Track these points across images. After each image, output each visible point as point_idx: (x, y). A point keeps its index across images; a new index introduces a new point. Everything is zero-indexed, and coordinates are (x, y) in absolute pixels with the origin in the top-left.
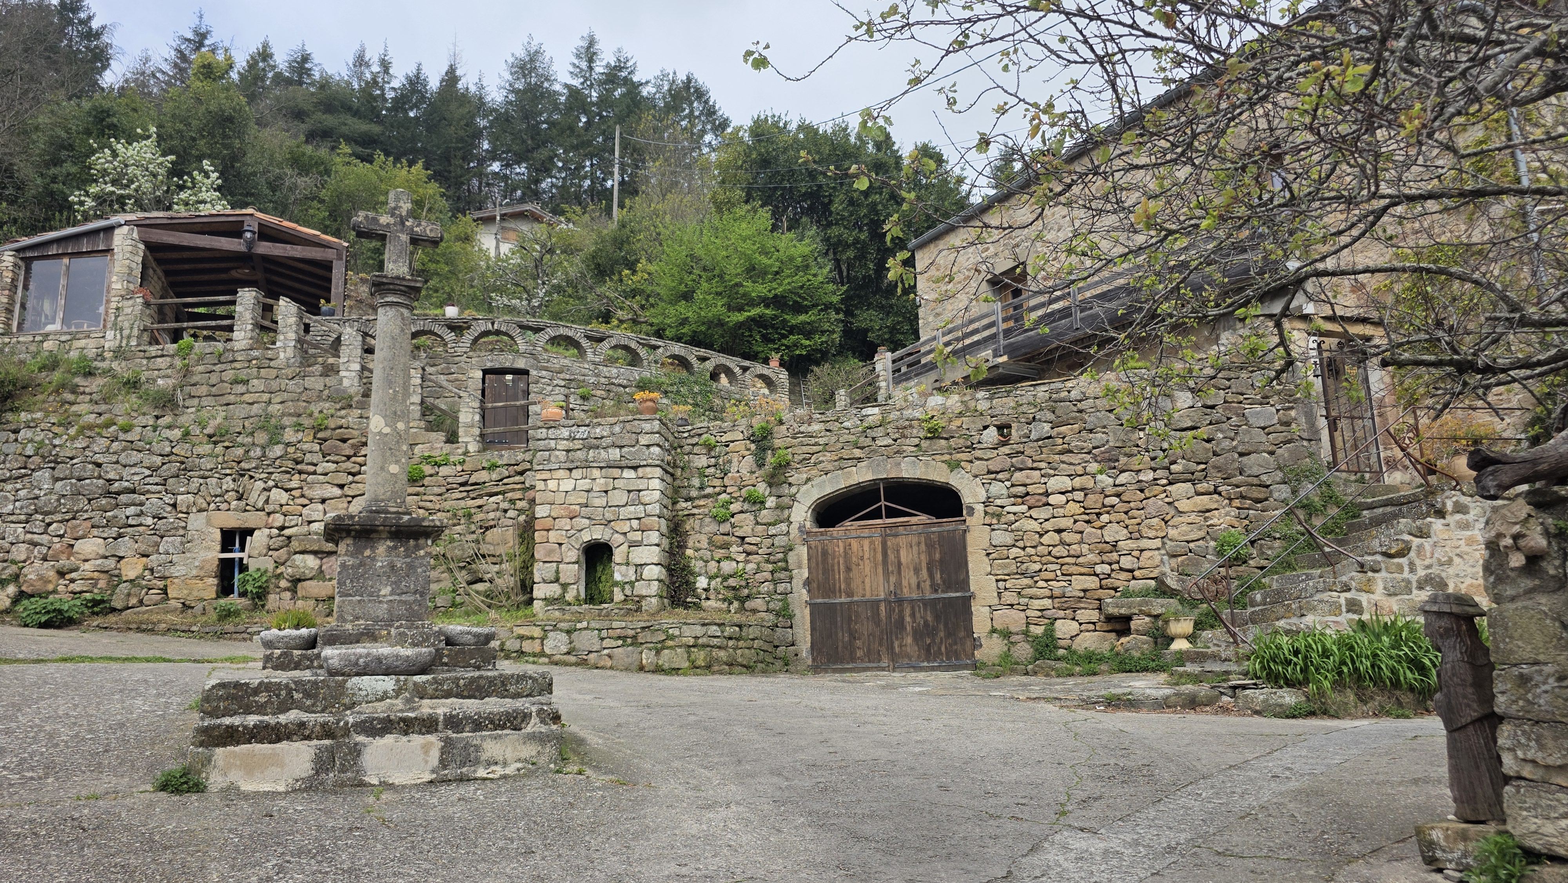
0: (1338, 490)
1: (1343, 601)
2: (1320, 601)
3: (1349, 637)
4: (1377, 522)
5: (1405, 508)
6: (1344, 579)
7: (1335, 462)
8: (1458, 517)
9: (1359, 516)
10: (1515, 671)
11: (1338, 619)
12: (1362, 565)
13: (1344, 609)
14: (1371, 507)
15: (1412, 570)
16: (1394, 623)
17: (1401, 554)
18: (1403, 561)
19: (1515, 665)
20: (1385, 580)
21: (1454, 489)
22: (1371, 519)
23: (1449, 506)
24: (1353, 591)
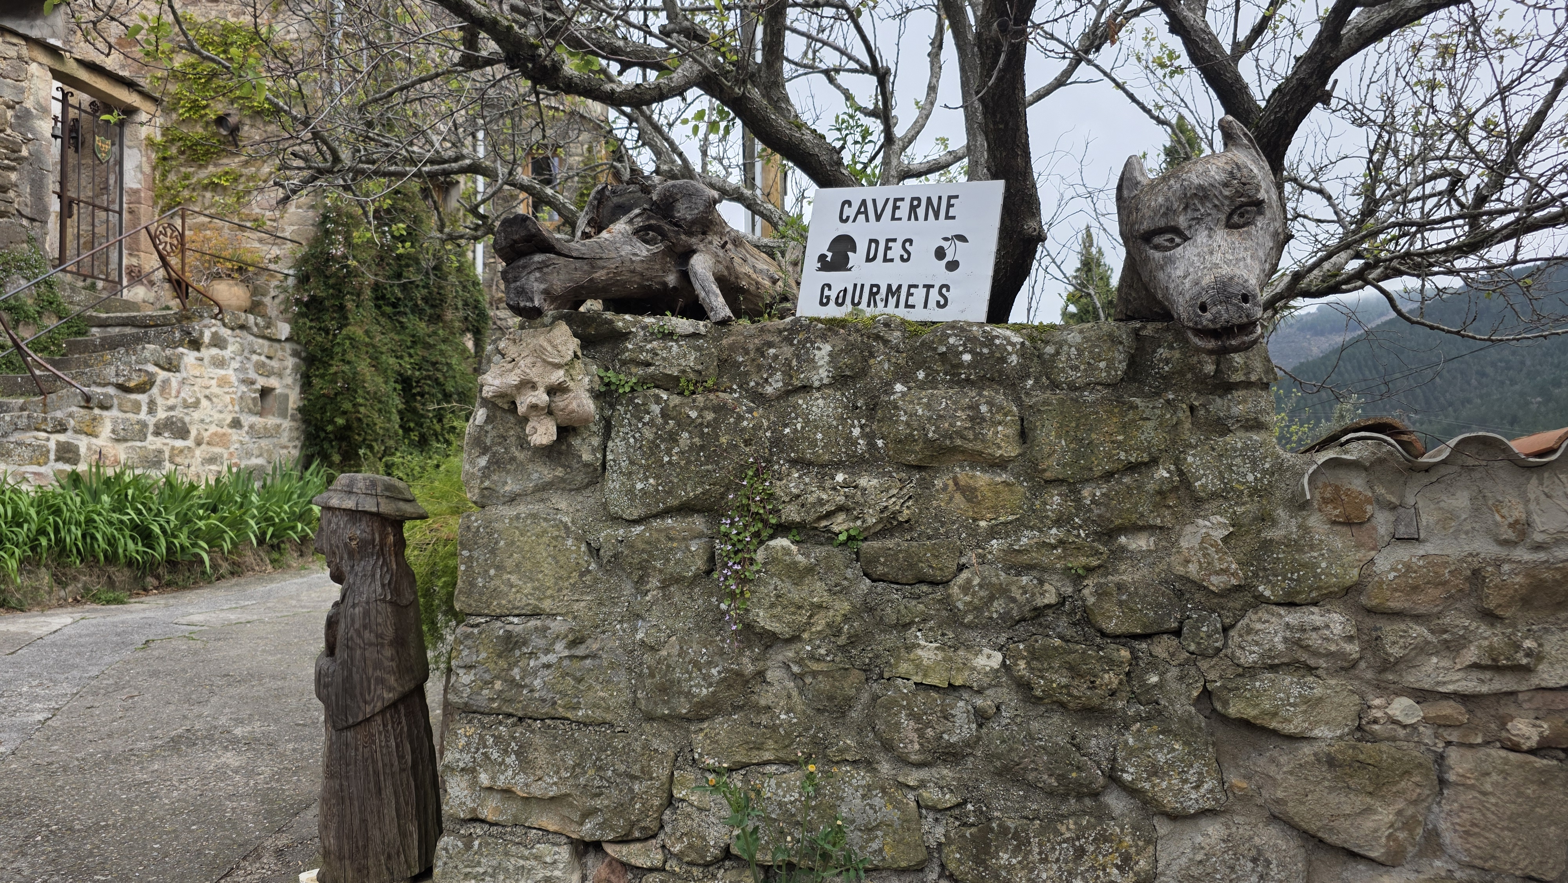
0: (62, 295)
1: (52, 445)
2: (19, 444)
3: (54, 496)
4: (110, 344)
5: (152, 332)
6: (59, 414)
7: (62, 259)
8: (214, 351)
9: (85, 334)
10: (499, 629)
11: (42, 470)
12: (88, 399)
13: (52, 456)
14: (103, 324)
15: (151, 411)
16: (118, 477)
17: (141, 389)
18: (143, 398)
19: (498, 617)
20: (115, 421)
21: (215, 317)
22: (103, 339)
23: (207, 337)
24: (69, 433)
